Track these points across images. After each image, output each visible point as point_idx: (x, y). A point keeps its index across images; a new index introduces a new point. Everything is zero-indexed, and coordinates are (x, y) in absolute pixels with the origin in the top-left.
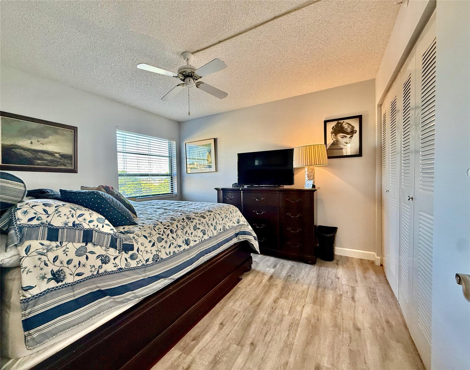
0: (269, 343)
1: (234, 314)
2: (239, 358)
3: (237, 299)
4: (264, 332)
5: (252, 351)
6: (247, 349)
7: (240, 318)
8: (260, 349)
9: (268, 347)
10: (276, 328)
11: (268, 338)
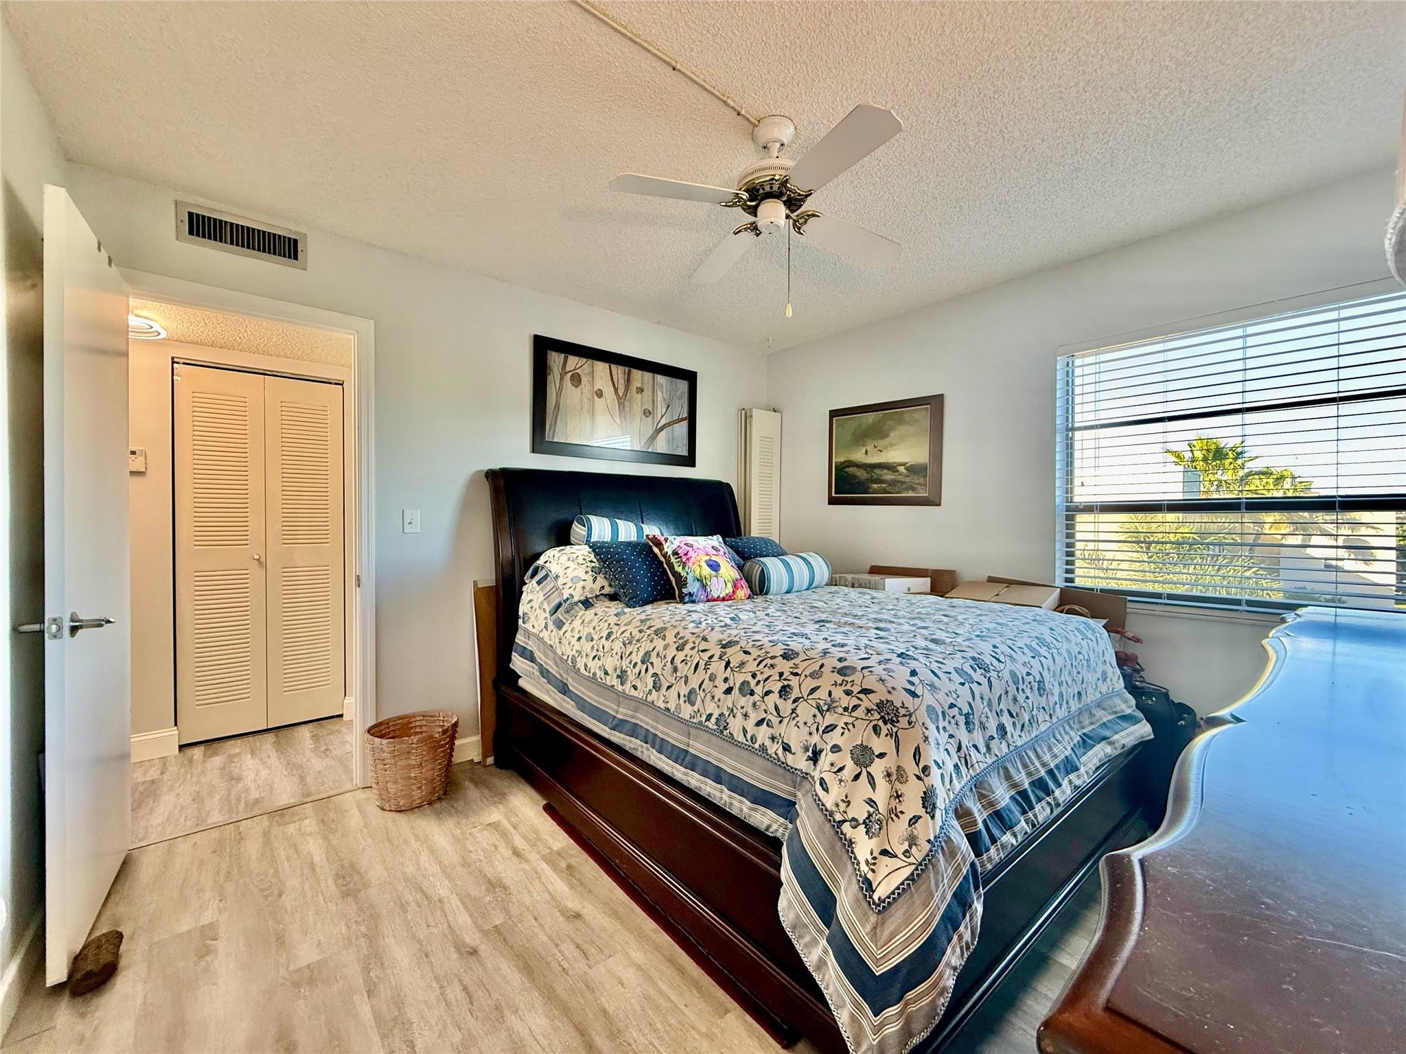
0: (441, 987)
1: (592, 951)
2: (469, 920)
3: (649, 979)
4: (479, 994)
5: (459, 946)
6: (471, 938)
7: (565, 959)
8: (451, 961)
9: (437, 978)
10: (459, 1030)
11: (455, 992)
